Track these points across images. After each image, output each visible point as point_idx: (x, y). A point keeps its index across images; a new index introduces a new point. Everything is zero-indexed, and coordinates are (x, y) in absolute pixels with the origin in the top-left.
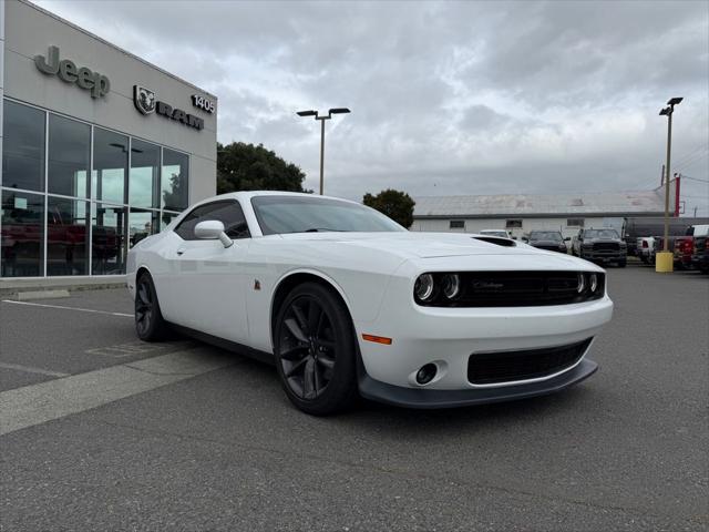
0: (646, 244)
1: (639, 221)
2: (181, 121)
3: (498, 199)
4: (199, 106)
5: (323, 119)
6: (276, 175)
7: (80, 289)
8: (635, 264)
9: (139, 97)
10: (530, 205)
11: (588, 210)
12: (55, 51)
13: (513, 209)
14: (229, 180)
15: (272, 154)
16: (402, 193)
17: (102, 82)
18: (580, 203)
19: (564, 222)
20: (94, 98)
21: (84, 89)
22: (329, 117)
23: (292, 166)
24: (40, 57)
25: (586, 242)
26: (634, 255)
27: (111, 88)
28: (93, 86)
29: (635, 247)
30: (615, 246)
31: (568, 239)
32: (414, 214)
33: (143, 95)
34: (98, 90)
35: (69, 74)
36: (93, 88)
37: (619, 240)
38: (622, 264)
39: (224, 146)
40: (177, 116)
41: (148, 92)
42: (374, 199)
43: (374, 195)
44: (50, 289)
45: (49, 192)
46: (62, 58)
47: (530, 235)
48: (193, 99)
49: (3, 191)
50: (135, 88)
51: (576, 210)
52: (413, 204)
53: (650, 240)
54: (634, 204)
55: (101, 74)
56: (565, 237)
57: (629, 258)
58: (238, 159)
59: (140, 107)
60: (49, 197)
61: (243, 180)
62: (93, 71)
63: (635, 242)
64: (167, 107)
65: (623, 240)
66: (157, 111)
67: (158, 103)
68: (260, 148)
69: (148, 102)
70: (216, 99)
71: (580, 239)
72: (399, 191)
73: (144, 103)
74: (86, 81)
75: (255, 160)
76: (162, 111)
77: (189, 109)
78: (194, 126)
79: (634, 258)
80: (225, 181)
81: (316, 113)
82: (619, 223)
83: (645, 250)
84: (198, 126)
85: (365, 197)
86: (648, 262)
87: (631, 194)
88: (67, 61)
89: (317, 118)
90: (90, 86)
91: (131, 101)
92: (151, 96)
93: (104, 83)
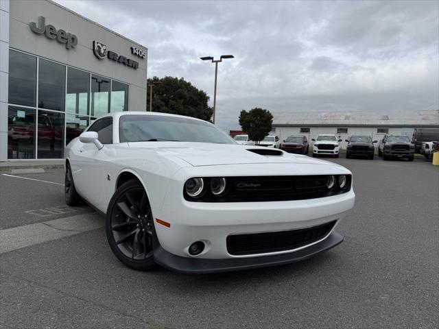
0: (427, 146)
1: (425, 131)
2: (124, 63)
3: (333, 114)
4: (136, 54)
5: (217, 62)
6: (191, 98)
7: (55, 167)
8: (419, 159)
9: (96, 48)
10: (353, 119)
11: (392, 123)
12: (42, 19)
13: (342, 121)
14: (162, 100)
15: (189, 84)
16: (265, 110)
17: (73, 39)
18: (386, 118)
19: (375, 130)
20: (67, 49)
21: (61, 43)
22: (221, 61)
23: (202, 92)
24: (33, 23)
25: (387, 144)
26: (420, 153)
27: (78, 43)
28: (68, 41)
29: (421, 148)
30: (407, 147)
31: (376, 142)
32: (273, 123)
33: (99, 46)
34: (70, 43)
35: (51, 34)
36: (67, 43)
37: (409, 143)
38: (411, 159)
39: (160, 79)
40: (121, 60)
41: (102, 45)
42: (247, 114)
43: (248, 111)
44: (35, 167)
45: (39, 107)
46: (47, 23)
47: (351, 138)
48: (132, 49)
49: (9, 106)
50: (94, 42)
51: (383, 123)
52: (272, 117)
53: (431, 144)
54: (423, 119)
55: (72, 33)
56: (373, 141)
57: (415, 155)
58: (168, 87)
59: (97, 54)
60: (39, 110)
61: (170, 101)
62: (67, 32)
63: (421, 144)
64: (115, 54)
65: (412, 143)
66: (108, 57)
67: (108, 52)
68: (182, 80)
69: (102, 52)
70: (147, 49)
71: (384, 142)
72: (263, 109)
73: (99, 52)
74: (62, 38)
75: (179, 88)
76: (111, 57)
77: (129, 56)
78: (132, 67)
79: (420, 155)
80: (159, 101)
81: (212, 58)
82: (411, 132)
83: (427, 150)
84: (134, 66)
85: (241, 113)
86: (428, 158)
87: (421, 113)
88: (50, 25)
89: (213, 62)
90: (64, 41)
91: (92, 52)
92: (104, 47)
93: (74, 39)
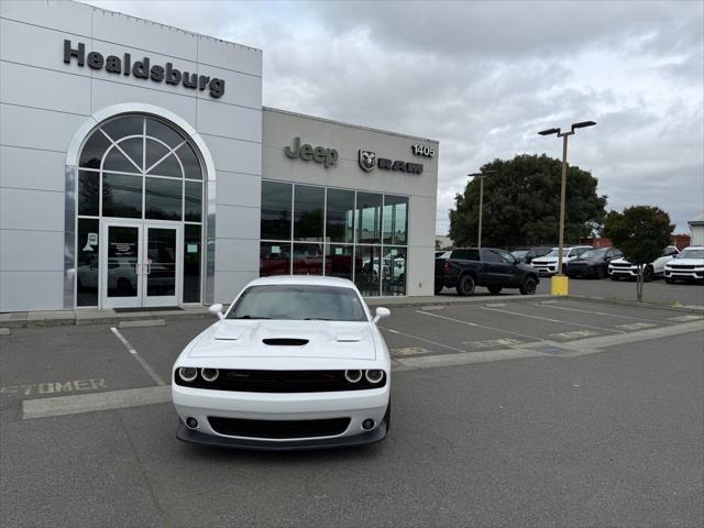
2: (401, 169)
4: (419, 153)
5: (566, 135)
9: (362, 158)
12: (297, 141)
20: (326, 167)
21: (318, 162)
22: (573, 132)
24: (287, 147)
27: (340, 157)
28: (326, 158)
33: (365, 156)
34: (329, 160)
35: (307, 154)
36: (325, 160)
40: (397, 167)
41: (369, 153)
45: (294, 240)
46: (302, 144)
48: (413, 148)
49: (261, 242)
50: (359, 151)
55: (331, 148)
59: (364, 166)
60: (294, 243)
62: (325, 148)
64: (387, 161)
66: (379, 166)
67: (379, 160)
68: (543, 159)
69: (370, 161)
70: (436, 143)
73: (366, 163)
74: (320, 156)
76: (384, 165)
77: (409, 159)
78: (414, 172)
81: (558, 131)
84: (417, 171)
88: (305, 145)
89: (559, 136)
90: (323, 159)
91: (357, 163)
92: (372, 156)
93: (333, 154)
